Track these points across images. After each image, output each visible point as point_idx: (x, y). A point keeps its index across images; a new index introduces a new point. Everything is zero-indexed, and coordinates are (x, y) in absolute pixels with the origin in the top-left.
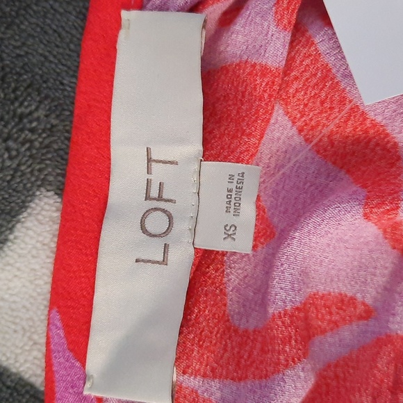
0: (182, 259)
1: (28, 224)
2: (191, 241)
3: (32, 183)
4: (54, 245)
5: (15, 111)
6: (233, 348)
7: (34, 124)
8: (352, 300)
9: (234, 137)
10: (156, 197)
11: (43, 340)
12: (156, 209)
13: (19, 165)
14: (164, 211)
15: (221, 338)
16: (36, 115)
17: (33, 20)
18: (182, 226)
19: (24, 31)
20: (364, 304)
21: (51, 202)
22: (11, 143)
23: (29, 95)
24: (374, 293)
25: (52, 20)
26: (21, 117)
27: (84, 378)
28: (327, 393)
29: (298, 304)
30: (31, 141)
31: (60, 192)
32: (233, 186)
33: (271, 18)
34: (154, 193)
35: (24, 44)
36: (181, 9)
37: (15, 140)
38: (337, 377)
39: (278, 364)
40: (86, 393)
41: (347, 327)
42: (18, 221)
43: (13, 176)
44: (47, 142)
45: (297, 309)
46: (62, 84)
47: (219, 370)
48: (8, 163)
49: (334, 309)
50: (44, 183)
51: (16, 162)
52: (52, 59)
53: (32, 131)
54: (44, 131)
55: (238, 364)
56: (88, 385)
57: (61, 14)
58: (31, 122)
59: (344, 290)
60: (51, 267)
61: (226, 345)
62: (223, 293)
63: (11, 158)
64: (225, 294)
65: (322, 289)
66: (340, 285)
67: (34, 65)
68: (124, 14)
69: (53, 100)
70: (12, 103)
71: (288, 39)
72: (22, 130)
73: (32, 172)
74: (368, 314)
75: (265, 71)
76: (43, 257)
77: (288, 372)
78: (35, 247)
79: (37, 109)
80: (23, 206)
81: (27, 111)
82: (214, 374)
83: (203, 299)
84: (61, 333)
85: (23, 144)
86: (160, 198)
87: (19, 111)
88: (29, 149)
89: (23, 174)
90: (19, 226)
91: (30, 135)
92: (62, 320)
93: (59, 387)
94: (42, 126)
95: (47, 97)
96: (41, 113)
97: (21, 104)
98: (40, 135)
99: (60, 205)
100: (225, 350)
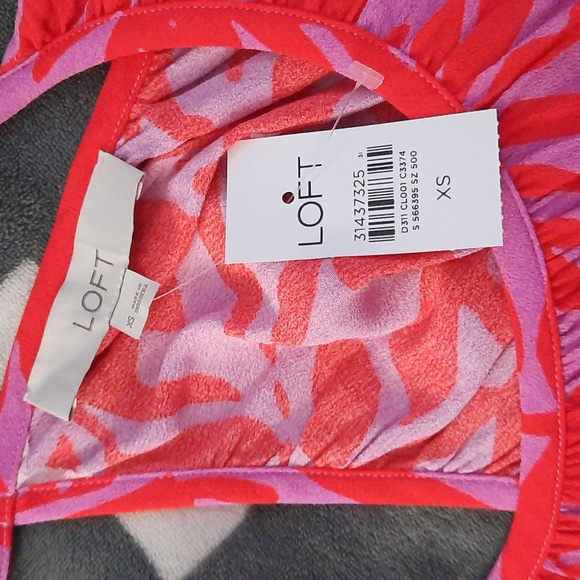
0: (100, 329)
1: (13, 280)
2: (108, 320)
3: (21, 254)
4: (28, 298)
5: (19, 202)
6: (132, 396)
7: (31, 213)
8: (228, 386)
9: (163, 253)
10: (97, 284)
11: (8, 359)
12: (94, 292)
13: (15, 239)
14: (99, 296)
15: (126, 388)
16: (33, 207)
17: (44, 140)
18: (106, 309)
19: (37, 147)
20: (235, 390)
21: (32, 268)
22: (12, 224)
23: (32, 192)
24: (245, 384)
25: (57, 143)
26: (24, 206)
27: (25, 390)
28: (192, 444)
29: (176, 379)
30: (26, 224)
31: (39, 262)
32: (139, 292)
33: (192, 182)
34: (96, 281)
35: (35, 155)
36: (131, 164)
37: (15, 222)
38: (202, 434)
39: (151, 414)
40: (25, 400)
41: (220, 403)
42: (7, 277)
43: (9, 246)
44: (37, 227)
45: (175, 382)
46: (56, 187)
47: (116, 409)
48: (7, 237)
49: (212, 388)
50: (30, 255)
51: (13, 237)
52: (52, 169)
53: (29, 217)
54: (36, 219)
55: (132, 408)
56: (26, 395)
57: (64, 140)
58: (28, 212)
59: (223, 376)
60: (23, 311)
61: (128, 393)
62: (135, 358)
63: (10, 234)
64: (136, 359)
65: (205, 373)
66: (221, 373)
67: (40, 172)
68: (101, 154)
69: (47, 199)
70: (19, 196)
71: (204, 199)
72: (21, 216)
73: (22, 246)
74: (237, 397)
75: (184, 216)
76: (19, 303)
77: (155, 422)
78: (15, 296)
79: (35, 203)
80: (12, 268)
81: (28, 203)
82: (112, 410)
83: (116, 359)
84: (18, 357)
85: (20, 225)
86: (98, 286)
87: (23, 202)
88: (23, 230)
89: (16, 246)
90: (6, 280)
91: (26, 220)
92: (21, 348)
93: (9, 393)
94: (35, 216)
95: (44, 195)
96: (38, 207)
97: (25, 198)
98: (33, 222)
99: (37, 271)
100: (126, 396)
